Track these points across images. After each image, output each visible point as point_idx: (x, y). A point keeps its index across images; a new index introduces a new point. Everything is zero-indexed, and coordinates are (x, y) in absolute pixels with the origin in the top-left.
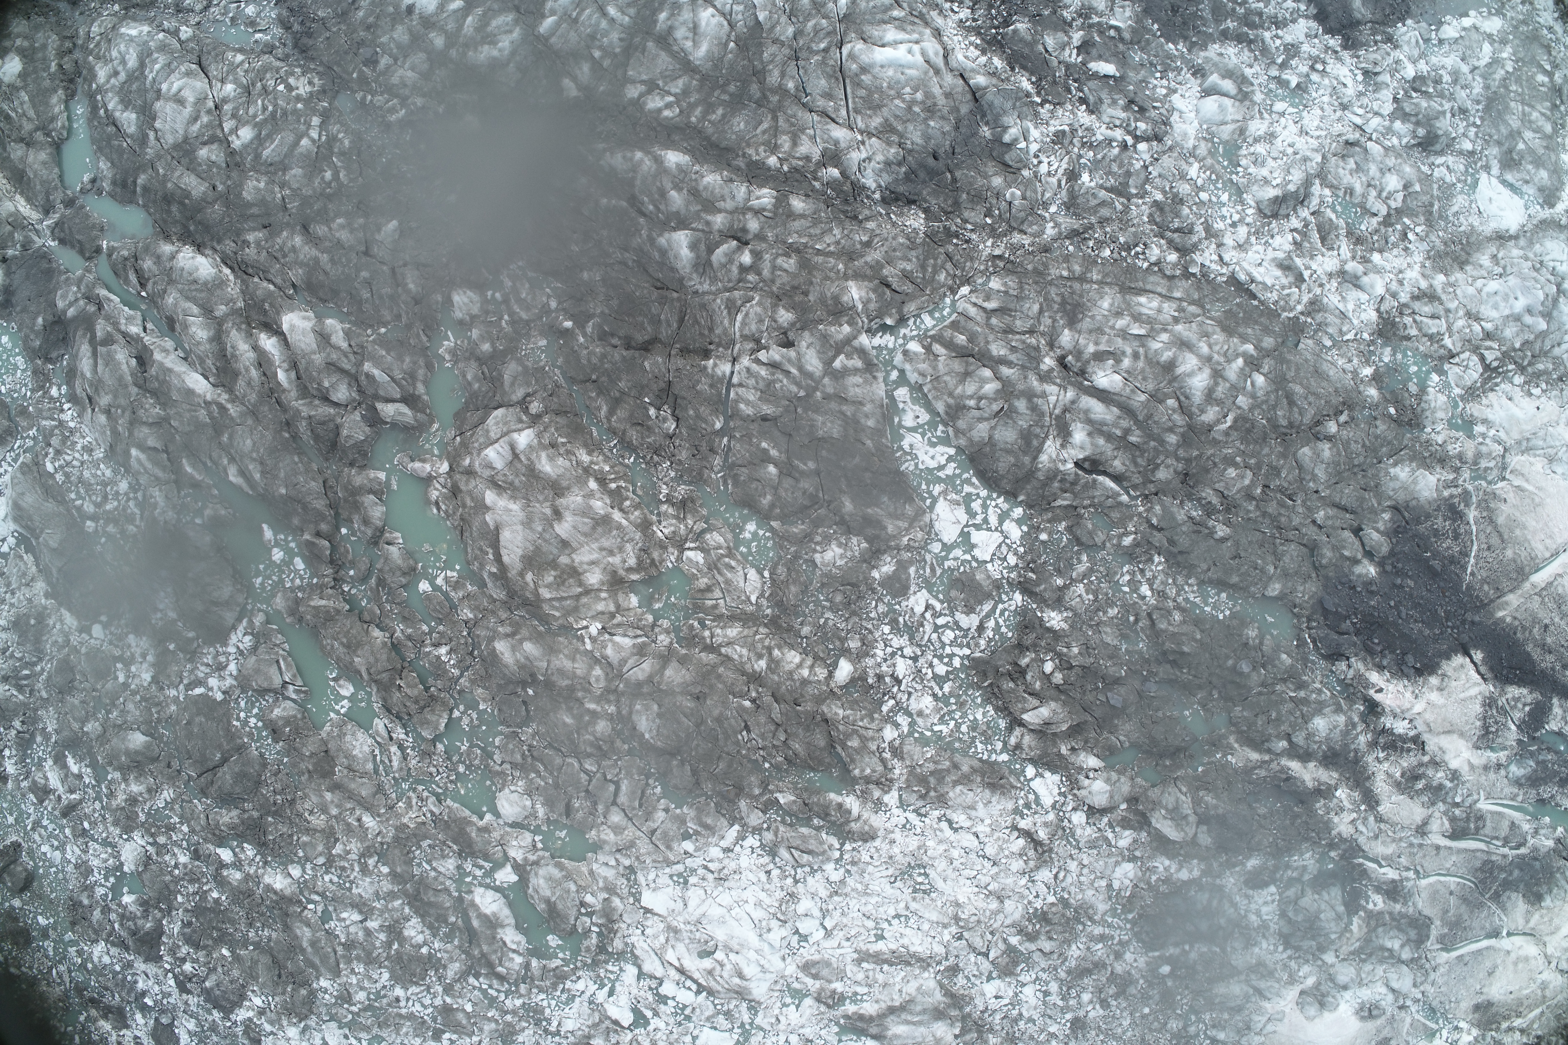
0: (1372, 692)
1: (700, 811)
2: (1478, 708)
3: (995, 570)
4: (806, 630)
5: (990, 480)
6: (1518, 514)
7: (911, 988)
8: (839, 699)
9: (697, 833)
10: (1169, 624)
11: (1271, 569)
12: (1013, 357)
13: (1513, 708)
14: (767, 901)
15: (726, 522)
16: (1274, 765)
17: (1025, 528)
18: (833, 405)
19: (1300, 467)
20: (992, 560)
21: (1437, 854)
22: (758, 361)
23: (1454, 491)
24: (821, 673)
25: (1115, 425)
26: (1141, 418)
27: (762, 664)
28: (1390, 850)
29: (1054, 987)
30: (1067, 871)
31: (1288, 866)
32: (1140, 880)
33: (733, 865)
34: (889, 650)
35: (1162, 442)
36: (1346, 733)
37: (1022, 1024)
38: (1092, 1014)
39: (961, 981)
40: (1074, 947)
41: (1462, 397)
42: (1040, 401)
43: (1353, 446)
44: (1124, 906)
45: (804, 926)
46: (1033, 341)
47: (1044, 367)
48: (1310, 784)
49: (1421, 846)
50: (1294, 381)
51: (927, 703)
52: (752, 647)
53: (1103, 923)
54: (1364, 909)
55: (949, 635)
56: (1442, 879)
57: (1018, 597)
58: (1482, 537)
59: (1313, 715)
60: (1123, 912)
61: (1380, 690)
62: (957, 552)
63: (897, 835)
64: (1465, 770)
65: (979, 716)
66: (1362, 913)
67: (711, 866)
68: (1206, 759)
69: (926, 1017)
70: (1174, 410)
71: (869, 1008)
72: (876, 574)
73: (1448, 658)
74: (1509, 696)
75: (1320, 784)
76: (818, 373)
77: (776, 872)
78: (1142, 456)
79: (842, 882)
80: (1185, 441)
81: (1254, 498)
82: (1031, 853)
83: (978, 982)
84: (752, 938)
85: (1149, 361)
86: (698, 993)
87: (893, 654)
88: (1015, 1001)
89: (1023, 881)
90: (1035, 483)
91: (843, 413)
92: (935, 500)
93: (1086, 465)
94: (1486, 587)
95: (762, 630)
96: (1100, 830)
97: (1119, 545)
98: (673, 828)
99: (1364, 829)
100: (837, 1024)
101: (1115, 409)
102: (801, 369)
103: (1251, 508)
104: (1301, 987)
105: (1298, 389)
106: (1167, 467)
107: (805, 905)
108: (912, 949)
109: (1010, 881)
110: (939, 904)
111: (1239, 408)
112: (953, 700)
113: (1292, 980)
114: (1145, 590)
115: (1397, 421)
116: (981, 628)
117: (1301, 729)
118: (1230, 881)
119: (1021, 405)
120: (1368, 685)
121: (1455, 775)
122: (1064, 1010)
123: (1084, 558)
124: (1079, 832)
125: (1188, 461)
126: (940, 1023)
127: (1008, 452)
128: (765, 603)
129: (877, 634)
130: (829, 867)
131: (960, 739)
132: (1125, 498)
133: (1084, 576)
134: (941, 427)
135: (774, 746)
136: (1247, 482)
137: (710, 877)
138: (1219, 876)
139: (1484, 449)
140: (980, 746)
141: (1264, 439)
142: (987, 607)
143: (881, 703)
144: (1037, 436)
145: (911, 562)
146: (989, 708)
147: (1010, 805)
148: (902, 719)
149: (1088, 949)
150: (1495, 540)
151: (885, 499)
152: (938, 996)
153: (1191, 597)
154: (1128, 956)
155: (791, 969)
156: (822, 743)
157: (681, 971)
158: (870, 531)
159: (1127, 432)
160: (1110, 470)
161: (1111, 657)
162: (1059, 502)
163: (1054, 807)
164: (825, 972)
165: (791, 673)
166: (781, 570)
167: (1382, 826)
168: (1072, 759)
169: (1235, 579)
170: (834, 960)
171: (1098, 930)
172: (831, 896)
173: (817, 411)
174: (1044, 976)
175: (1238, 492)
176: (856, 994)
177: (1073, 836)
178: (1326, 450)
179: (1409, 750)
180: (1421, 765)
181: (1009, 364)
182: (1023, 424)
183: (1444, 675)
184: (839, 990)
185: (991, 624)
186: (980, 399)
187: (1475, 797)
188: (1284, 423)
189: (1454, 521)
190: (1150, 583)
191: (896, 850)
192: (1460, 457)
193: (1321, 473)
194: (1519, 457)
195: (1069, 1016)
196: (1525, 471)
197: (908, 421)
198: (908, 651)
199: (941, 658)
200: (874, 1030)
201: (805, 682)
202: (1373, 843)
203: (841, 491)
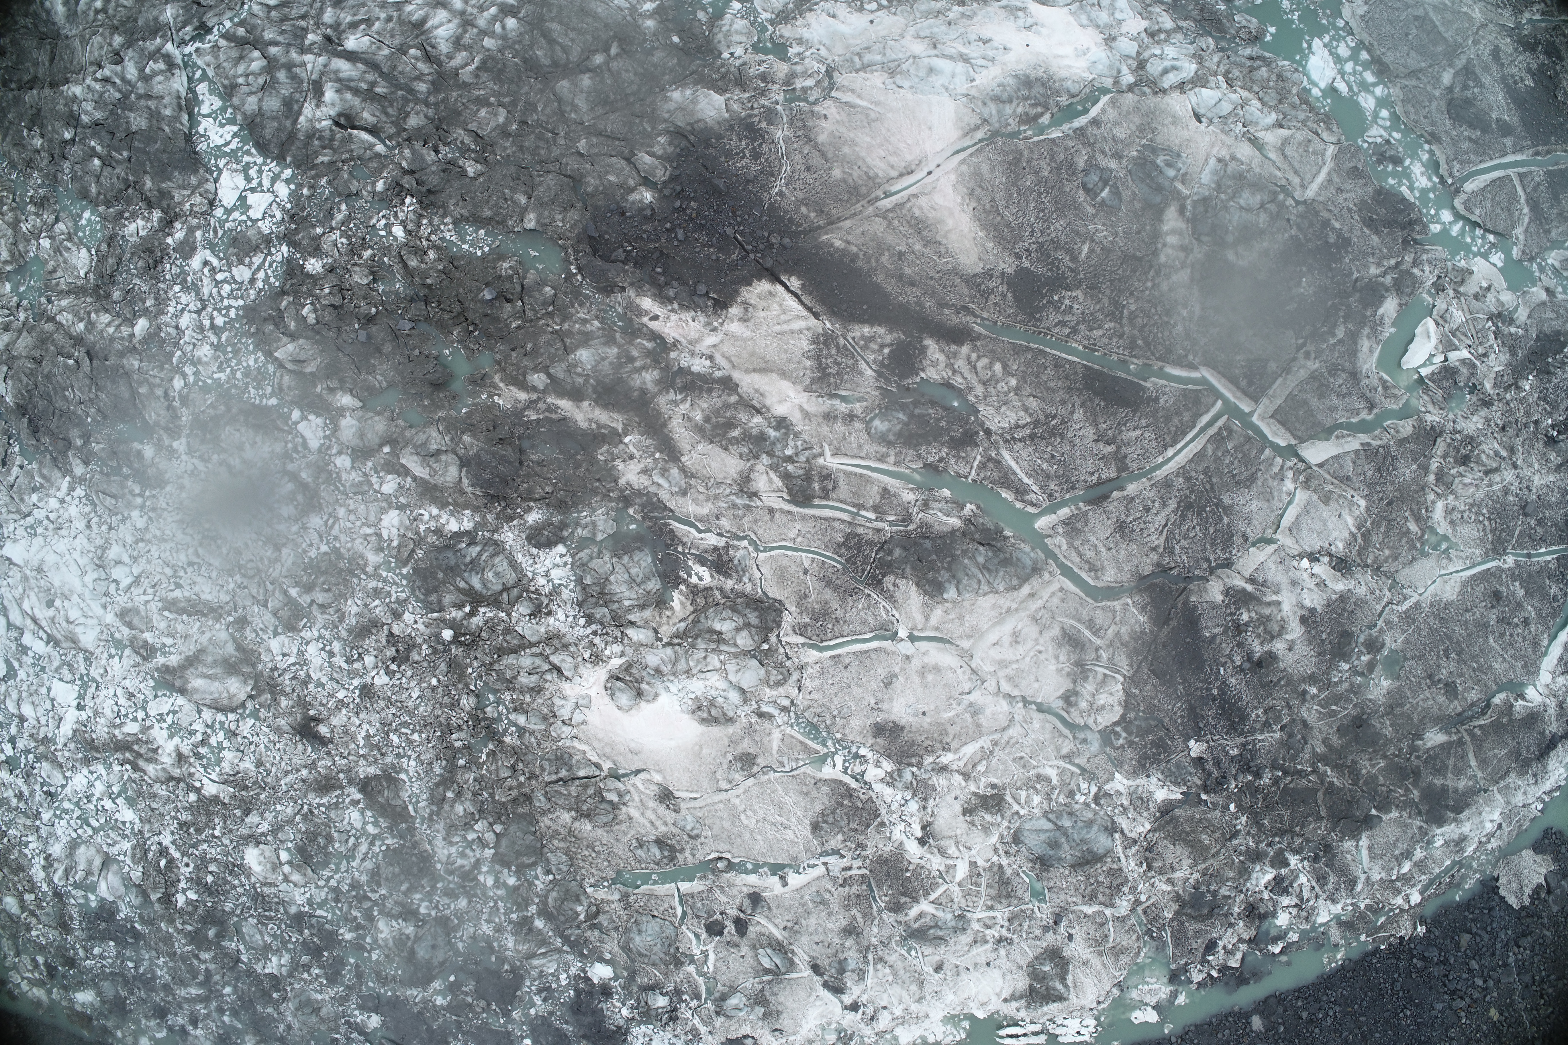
0: (645, 320)
1: (41, 463)
2: (804, 344)
3: (265, 227)
4: (116, 295)
5: (263, 148)
6: (843, 130)
7: (204, 639)
8: (140, 354)
9: (42, 486)
10: (422, 262)
11: (523, 200)
12: (280, 38)
13: (865, 348)
14: (87, 546)
15: (71, 214)
16: (540, 405)
17: (293, 187)
18: (143, 103)
19: (559, 100)
20: (264, 218)
21: (772, 519)
22: (96, 80)
23: (756, 112)
24: (125, 331)
25: (362, 79)
26: (385, 70)
27: (81, 326)
28: (705, 510)
29: (336, 646)
30: (337, 519)
31: (578, 524)
32: (407, 529)
33: (66, 515)
34: (180, 307)
35: (411, 91)
36: (618, 366)
37: (311, 686)
38: (378, 682)
39: (249, 634)
40: (349, 602)
41: (772, 22)
42: (298, 70)
43: (624, 75)
44: (396, 557)
45: (117, 573)
46: (303, 23)
47: (307, 42)
48: (583, 424)
49: (748, 507)
50: (552, 20)
51: (205, 351)
52: (76, 314)
53: (376, 575)
54: (685, 581)
55: (227, 288)
56: (789, 553)
57: (284, 248)
58: (798, 157)
59: (577, 347)
60: (397, 567)
61: (655, 318)
62: (236, 215)
63: (186, 482)
64: (796, 418)
65: (251, 363)
66: (682, 587)
67: (52, 516)
68: (470, 401)
69: (218, 671)
70: (416, 59)
71: (174, 660)
72: (169, 240)
73: (749, 284)
74: (857, 334)
75: (600, 426)
76: (134, 79)
77: (96, 519)
78: (392, 106)
79: (147, 529)
80: (436, 87)
81: (510, 135)
82: (300, 498)
83: (265, 637)
84: (77, 583)
85: (400, 21)
86: (48, 643)
87: (183, 310)
88: (303, 662)
89: (295, 528)
90: (298, 144)
91: (148, 108)
92: (220, 172)
93: (342, 121)
94: (804, 209)
95: (89, 300)
96: (365, 474)
97: (374, 193)
98: (23, 481)
99: (661, 481)
100: (152, 677)
101: (360, 65)
102: (123, 79)
103: (508, 144)
104: (609, 667)
105: (554, 26)
106: (417, 113)
107: (114, 552)
108: (203, 597)
109: (282, 527)
110: (224, 550)
111: (488, 50)
112: (229, 349)
113: (597, 659)
114: (398, 231)
115: (684, 51)
116: (253, 280)
117: (561, 360)
118: (509, 536)
119: (281, 75)
120: (641, 313)
121: (782, 423)
122: (353, 674)
123: (343, 207)
124: (344, 476)
125: (437, 104)
126: (233, 679)
127: (273, 118)
128: (91, 275)
129: (171, 294)
130: (135, 514)
131: (235, 386)
132: (380, 148)
133: (343, 224)
134: (230, 110)
135: (91, 400)
136: (501, 120)
137: (51, 526)
138: (496, 531)
139: (799, 68)
140: (252, 391)
141: (520, 78)
142: (257, 260)
143: (171, 355)
144: (297, 101)
145: (198, 227)
146: (260, 354)
147: (278, 447)
148: (189, 370)
149: (366, 605)
150: (816, 160)
151: (176, 174)
152: (230, 648)
153: (447, 235)
154: (408, 617)
155: (110, 618)
156: (127, 395)
157: (35, 620)
158: (164, 203)
159: (373, 84)
160: (362, 123)
161: (365, 298)
162: (321, 159)
163: (319, 450)
164: (136, 621)
165: (102, 331)
166: (104, 247)
167: (693, 482)
168: (330, 398)
169: (487, 213)
170: (142, 607)
171: (373, 584)
172: (136, 542)
173: (130, 110)
174: (327, 634)
175: (494, 130)
176: (164, 645)
177: (340, 481)
178: (586, 81)
179: (710, 391)
180: (727, 406)
181: (275, 43)
182: (285, 92)
183: (746, 305)
184: (150, 641)
185: (261, 275)
186: (247, 75)
187: (816, 450)
188: (546, 62)
189: (753, 140)
190: (403, 223)
191: (184, 495)
192: (764, 77)
193: (582, 103)
194: (854, 74)
195: (356, 682)
196: (857, 86)
197: (205, 109)
198: (192, 307)
199: (219, 310)
200: (178, 683)
201: (112, 339)
202: (681, 500)
203: (145, 172)
